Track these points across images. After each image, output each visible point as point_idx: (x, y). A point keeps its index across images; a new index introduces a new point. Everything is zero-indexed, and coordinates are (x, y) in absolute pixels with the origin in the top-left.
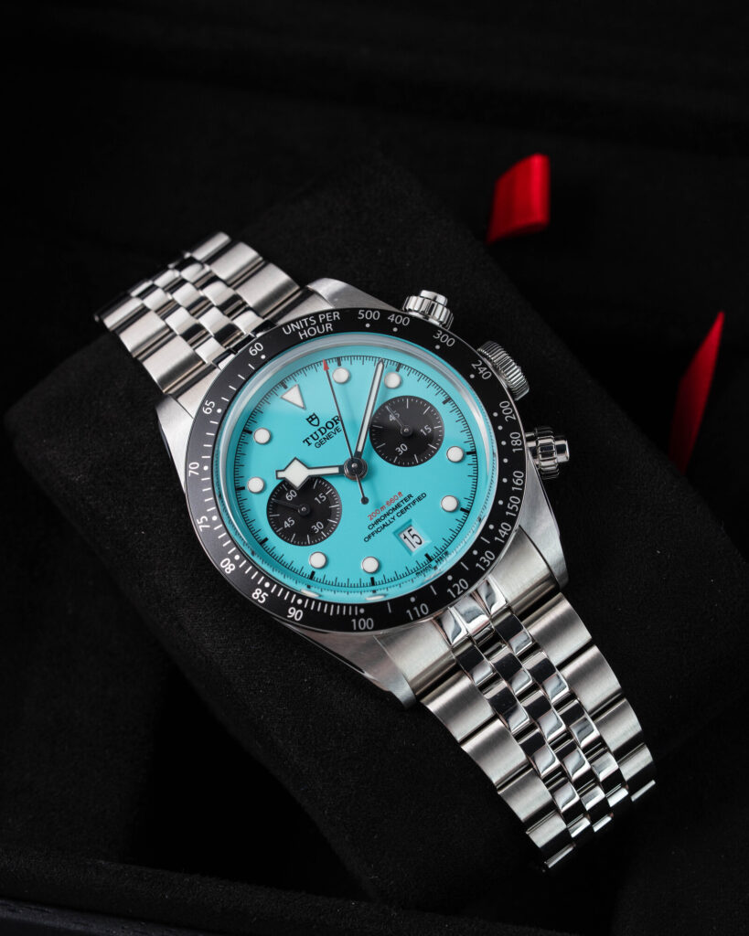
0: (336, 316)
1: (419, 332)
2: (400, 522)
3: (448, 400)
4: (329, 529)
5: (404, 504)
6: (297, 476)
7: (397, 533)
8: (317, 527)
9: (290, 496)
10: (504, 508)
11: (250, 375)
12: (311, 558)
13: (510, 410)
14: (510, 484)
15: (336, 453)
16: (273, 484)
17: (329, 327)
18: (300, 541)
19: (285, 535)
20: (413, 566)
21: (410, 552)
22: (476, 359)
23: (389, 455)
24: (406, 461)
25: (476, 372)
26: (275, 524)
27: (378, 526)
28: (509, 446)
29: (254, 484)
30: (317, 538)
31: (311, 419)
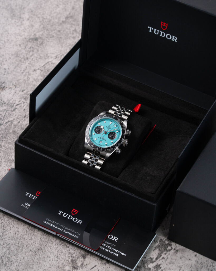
0: (122, 122)
1: (123, 131)
2: (102, 140)
3: (118, 138)
4: (98, 133)
5: (104, 139)
6: (102, 127)
7: (101, 140)
8: (98, 132)
9: (100, 128)
10: (108, 149)
11: (111, 117)
12: (94, 133)
13: (119, 144)
14: (111, 148)
15: (106, 130)
16: (100, 126)
17: (120, 122)
18: (95, 131)
19: (95, 130)
20: (97, 143)
21: (99, 142)
22: (123, 138)
23: (109, 135)
24: (109, 137)
25: (122, 139)
26: (96, 128)
27: (100, 138)
28: (115, 146)
29: (99, 124)
30: (96, 133)
31: (109, 126)
